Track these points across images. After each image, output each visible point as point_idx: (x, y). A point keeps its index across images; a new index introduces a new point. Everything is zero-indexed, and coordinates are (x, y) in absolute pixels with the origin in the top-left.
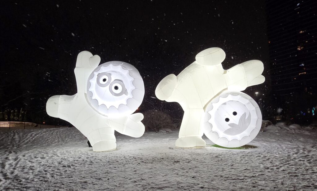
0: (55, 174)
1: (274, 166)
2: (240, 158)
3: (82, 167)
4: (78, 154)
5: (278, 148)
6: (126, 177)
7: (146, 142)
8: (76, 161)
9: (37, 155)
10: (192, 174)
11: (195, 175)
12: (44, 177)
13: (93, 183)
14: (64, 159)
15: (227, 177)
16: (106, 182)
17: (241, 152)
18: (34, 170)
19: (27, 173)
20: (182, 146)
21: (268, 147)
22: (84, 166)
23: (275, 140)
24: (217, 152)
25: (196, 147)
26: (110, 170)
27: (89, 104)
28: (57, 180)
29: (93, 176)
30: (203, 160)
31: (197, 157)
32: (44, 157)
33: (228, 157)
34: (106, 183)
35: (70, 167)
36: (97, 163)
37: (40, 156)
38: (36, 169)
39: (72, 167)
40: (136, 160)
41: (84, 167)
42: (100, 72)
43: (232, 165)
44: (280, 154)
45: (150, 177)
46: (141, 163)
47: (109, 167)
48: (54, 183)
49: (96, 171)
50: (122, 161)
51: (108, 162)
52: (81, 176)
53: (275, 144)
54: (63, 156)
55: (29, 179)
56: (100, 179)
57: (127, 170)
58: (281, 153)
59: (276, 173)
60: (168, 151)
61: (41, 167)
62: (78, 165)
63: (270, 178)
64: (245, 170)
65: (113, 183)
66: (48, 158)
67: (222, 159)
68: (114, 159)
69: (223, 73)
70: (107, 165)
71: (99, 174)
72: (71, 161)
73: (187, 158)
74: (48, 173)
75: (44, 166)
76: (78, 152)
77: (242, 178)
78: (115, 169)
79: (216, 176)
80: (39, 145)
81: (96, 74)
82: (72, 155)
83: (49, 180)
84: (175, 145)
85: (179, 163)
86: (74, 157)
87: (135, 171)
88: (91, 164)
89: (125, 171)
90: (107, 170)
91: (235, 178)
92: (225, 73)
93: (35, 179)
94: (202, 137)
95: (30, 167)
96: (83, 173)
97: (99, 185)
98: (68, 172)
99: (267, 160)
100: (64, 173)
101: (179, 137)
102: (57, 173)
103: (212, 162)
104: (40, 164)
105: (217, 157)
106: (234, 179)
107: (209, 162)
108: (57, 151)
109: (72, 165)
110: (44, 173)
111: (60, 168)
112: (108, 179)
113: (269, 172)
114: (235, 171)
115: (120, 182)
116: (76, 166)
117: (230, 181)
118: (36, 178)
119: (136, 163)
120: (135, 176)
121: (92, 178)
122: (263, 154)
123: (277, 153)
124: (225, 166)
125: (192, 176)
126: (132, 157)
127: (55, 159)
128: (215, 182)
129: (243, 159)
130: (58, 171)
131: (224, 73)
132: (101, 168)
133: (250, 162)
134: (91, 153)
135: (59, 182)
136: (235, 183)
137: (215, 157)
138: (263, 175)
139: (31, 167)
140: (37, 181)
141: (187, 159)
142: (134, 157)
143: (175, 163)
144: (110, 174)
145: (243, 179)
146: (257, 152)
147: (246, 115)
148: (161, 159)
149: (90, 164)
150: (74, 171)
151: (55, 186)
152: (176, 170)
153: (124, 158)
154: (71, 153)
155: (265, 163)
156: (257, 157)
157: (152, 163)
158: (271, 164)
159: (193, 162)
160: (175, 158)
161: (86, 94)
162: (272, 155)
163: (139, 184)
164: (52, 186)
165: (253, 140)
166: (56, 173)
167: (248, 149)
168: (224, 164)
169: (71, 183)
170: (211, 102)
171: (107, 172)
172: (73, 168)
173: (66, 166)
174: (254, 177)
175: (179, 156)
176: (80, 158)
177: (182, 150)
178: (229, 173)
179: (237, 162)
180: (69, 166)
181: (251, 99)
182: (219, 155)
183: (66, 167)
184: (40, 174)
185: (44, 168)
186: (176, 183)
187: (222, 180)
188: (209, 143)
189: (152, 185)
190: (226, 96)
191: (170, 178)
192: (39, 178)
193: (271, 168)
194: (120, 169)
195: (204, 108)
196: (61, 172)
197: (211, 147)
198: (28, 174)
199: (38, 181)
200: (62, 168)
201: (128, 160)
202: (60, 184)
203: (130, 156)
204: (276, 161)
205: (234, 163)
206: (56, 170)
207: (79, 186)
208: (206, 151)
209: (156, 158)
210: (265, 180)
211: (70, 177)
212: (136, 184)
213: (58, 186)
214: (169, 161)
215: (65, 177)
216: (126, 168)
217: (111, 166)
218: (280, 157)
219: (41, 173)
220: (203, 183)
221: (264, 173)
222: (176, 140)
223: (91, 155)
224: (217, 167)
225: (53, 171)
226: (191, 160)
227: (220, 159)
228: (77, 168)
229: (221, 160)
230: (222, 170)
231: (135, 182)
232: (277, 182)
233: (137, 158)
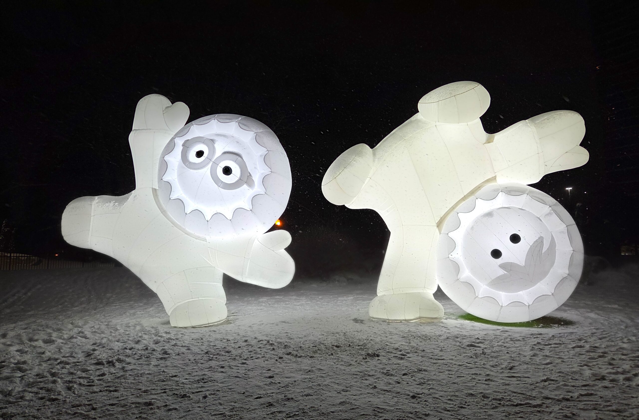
0: (75, 382)
1: (617, 373)
2: (532, 350)
3: (141, 364)
4: (133, 333)
5: (626, 327)
6: (247, 391)
7: (298, 304)
8: (128, 351)
9: (34, 335)
10: (410, 388)
11: (419, 391)
12: (48, 390)
13: (166, 406)
14: (100, 344)
15: (498, 397)
16: (198, 405)
17: (532, 334)
18: (26, 370)
19: (7, 378)
20: (384, 317)
21: (602, 323)
22: (147, 363)
23: (619, 305)
24: (472, 333)
25: (420, 318)
26: (209, 374)
27: (163, 212)
28: (79, 396)
29: (167, 387)
30: (436, 352)
31: (422, 345)
32: (54, 339)
33: (501, 346)
34: (199, 407)
35: (114, 365)
36: (178, 355)
37: (43, 336)
38: (30, 370)
39: (118, 365)
40: (274, 349)
41: (148, 365)
42: (189, 137)
43: (511, 369)
44: (633, 341)
45: (305, 393)
46: (287, 356)
47: (207, 365)
48: (73, 406)
49: (175, 376)
50: (240, 351)
51: (207, 353)
52: (140, 387)
53: (620, 317)
54: (97, 336)
55: (13, 394)
56: (184, 396)
57: (251, 374)
58: (634, 338)
59: (624, 392)
60: (351, 327)
61: (42, 363)
62: (133, 361)
63: (608, 404)
64: (545, 381)
65: (214, 408)
66: (61, 341)
67: (485, 351)
68: (220, 345)
69: (485, 141)
70: (202, 361)
71: (183, 383)
72: (116, 348)
73: (396, 346)
74: (59, 380)
75: (52, 362)
76: (135, 326)
77: (538, 402)
78: (222, 372)
79: (472, 395)
80: (41, 309)
81: (179, 142)
82: (119, 335)
83: (60, 397)
84: (368, 313)
85: (377, 358)
86: (125, 339)
87: (270, 377)
88: (164, 358)
89: (246, 377)
90: (204, 373)
91: (520, 402)
92: (489, 141)
93: (26, 394)
94: (435, 295)
95: (15, 364)
96: (144, 379)
97: (182, 411)
98: (108, 377)
99: (600, 357)
100: (98, 380)
101: (378, 295)
102: (82, 381)
103: (459, 357)
104: (42, 357)
105: (472, 346)
106: (517, 405)
107: (452, 359)
108: (85, 325)
109: (119, 360)
110: (50, 378)
111: (89, 368)
112: (205, 397)
113: (606, 387)
114: (518, 382)
115: (233, 404)
116: (129, 363)
117: (506, 409)
118: (30, 392)
119: (273, 356)
120: (272, 389)
121: (165, 392)
122: (589, 340)
123: (625, 340)
124: (493, 369)
125: (411, 394)
126: (265, 342)
127: (79, 343)
128: (470, 412)
129: (538, 352)
130: (84, 375)
131: (487, 141)
132: (189, 369)
133: (556, 362)
134: (165, 330)
135: (84, 402)
136: (519, 415)
137: (468, 346)
138: (592, 394)
139: (18, 363)
140: (32, 400)
141: (398, 349)
142: (268, 342)
143: (368, 359)
144: (210, 384)
145: (540, 406)
146: (573, 337)
147: (542, 242)
148: (335, 348)
149: (161, 359)
150: (122, 376)
151: (75, 413)
152: (369, 376)
153: (245, 344)
154: (117, 330)
155: (595, 363)
156: (573, 348)
157: (311, 357)
158: (611, 367)
159: (414, 358)
160: (369, 345)
161: (155, 189)
162: (613, 344)
163: (280, 412)
164: (66, 412)
165: (562, 306)
166: (78, 380)
167: (551, 327)
168: (491, 363)
169: (112, 405)
170: (455, 210)
171: (203, 379)
172: (120, 367)
173: (104, 361)
174: (567, 400)
175: (378, 340)
176: (138, 342)
177: (384, 326)
178: (505, 387)
179: (523, 359)
180: (111, 363)
181: (554, 205)
182: (478, 341)
183: (103, 364)
184: (41, 382)
185: (50, 366)
186: (370, 412)
187: (486, 407)
188: (451, 311)
189: (311, 414)
190: (492, 197)
191: (355, 397)
192: (37, 393)
193: (611, 378)
194: (234, 372)
195: (439, 224)
196: (92, 377)
197: (456, 319)
198: (11, 382)
199: (34, 399)
200: (93, 367)
201: (253, 348)
202: (87, 407)
203: (260, 338)
204: (623, 360)
205: (516, 364)
206: (79, 373)
207: (133, 414)
208: (444, 330)
209: (322, 345)
210: (595, 409)
211: (111, 391)
212: (273, 409)
213: (81, 414)
214: (354, 352)
215: (101, 391)
216: (249, 370)
217: (213, 363)
218: (632, 350)
219: (41, 380)
220: (437, 411)
221: (593, 390)
222: (372, 299)
223: (164, 335)
224: (473, 371)
225: (72, 373)
226: (408, 353)
227: (479, 351)
228: (130, 367)
229: (484, 353)
230: (486, 380)
231: (270, 405)
232: (626, 414)
233: (276, 344)
